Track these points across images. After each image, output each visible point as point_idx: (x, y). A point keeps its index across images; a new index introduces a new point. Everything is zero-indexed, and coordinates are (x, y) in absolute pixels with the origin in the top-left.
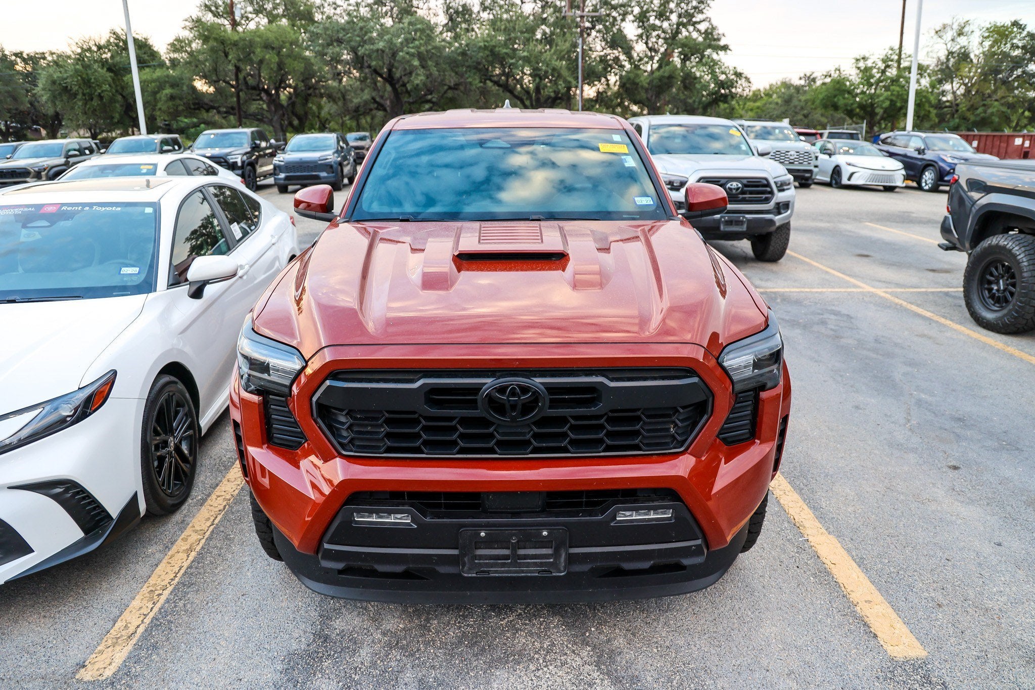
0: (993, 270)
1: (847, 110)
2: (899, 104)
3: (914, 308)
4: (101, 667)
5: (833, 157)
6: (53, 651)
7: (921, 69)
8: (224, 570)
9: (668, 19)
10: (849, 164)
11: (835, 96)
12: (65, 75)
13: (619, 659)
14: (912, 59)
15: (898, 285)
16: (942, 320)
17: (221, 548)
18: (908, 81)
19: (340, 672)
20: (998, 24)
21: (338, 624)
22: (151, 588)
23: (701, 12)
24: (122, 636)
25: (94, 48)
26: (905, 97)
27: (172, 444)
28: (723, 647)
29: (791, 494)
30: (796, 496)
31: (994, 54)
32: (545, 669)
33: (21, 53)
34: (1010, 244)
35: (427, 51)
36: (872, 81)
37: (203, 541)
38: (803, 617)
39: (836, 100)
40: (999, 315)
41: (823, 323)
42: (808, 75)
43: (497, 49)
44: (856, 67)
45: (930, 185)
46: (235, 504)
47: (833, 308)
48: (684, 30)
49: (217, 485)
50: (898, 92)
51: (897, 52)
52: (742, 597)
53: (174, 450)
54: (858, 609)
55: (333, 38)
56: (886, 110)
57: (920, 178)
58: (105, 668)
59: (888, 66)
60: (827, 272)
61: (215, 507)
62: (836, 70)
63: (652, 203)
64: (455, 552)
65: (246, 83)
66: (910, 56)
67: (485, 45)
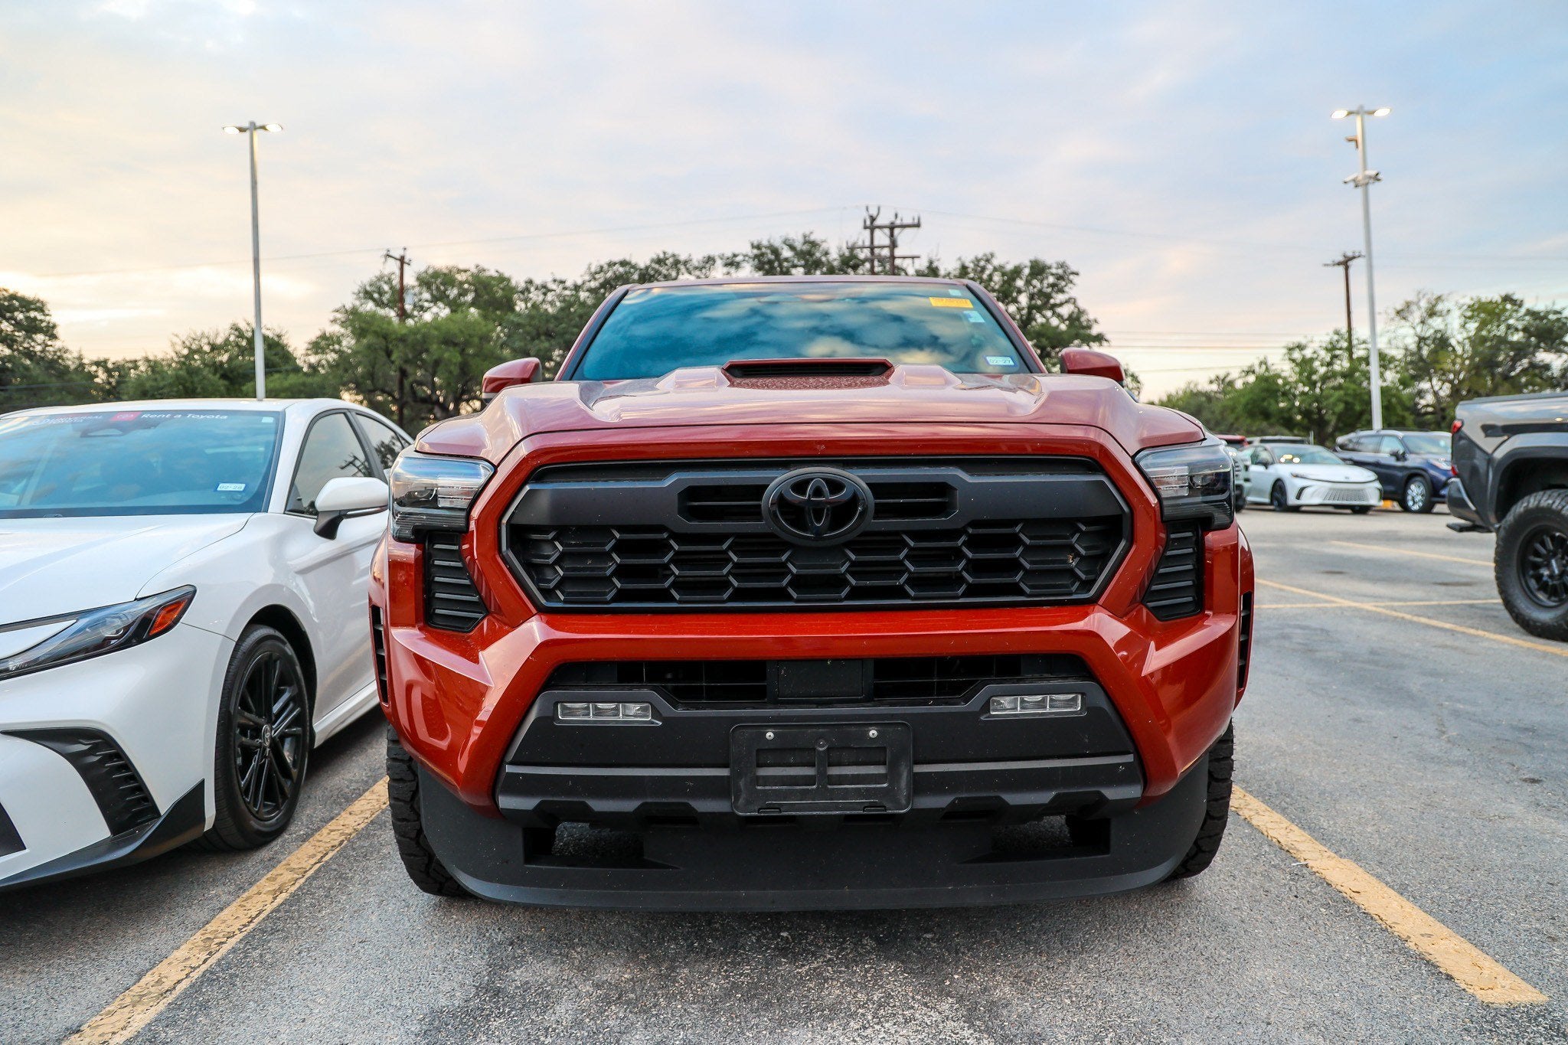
0: (1538, 546)
1: (1283, 418)
2: (1358, 408)
3: (1423, 620)
4: (107, 1031)
5: (1272, 469)
6: (29, 1014)
7: (1385, 361)
8: (333, 913)
9: (1015, 301)
10: (1297, 476)
11: (1264, 399)
12: (161, 384)
13: (1005, 1012)
14: (1369, 346)
15: (1393, 599)
16: (1472, 631)
17: (330, 889)
18: (1367, 376)
19: (519, 1034)
20: (1484, 300)
21: (519, 975)
22: (208, 936)
23: (1061, 291)
24: (150, 993)
25: (207, 348)
26: (1366, 397)
27: (267, 736)
28: (1184, 996)
29: (1267, 813)
30: (1277, 816)
31: (1484, 340)
32: (877, 1027)
33: (106, 361)
34: (1557, 502)
36: (1314, 377)
37: (302, 881)
38: (1317, 956)
39: (1265, 404)
40: (1559, 612)
41: (1285, 637)
42: (1222, 377)
44: (1290, 359)
45: (1421, 504)
46: (359, 839)
47: (1298, 623)
48: (1038, 316)
49: (332, 818)
50: (1354, 390)
51: (1346, 336)
52: (1207, 934)
53: (270, 747)
54: (1411, 945)
55: (541, 331)
56: (1340, 417)
57: (1404, 494)
58: (114, 1033)
59: (1335, 357)
60: (1281, 590)
61: (326, 842)
62: (1261, 363)
63: (1012, 363)
64: (724, 772)
65: (414, 392)
66: (1364, 342)
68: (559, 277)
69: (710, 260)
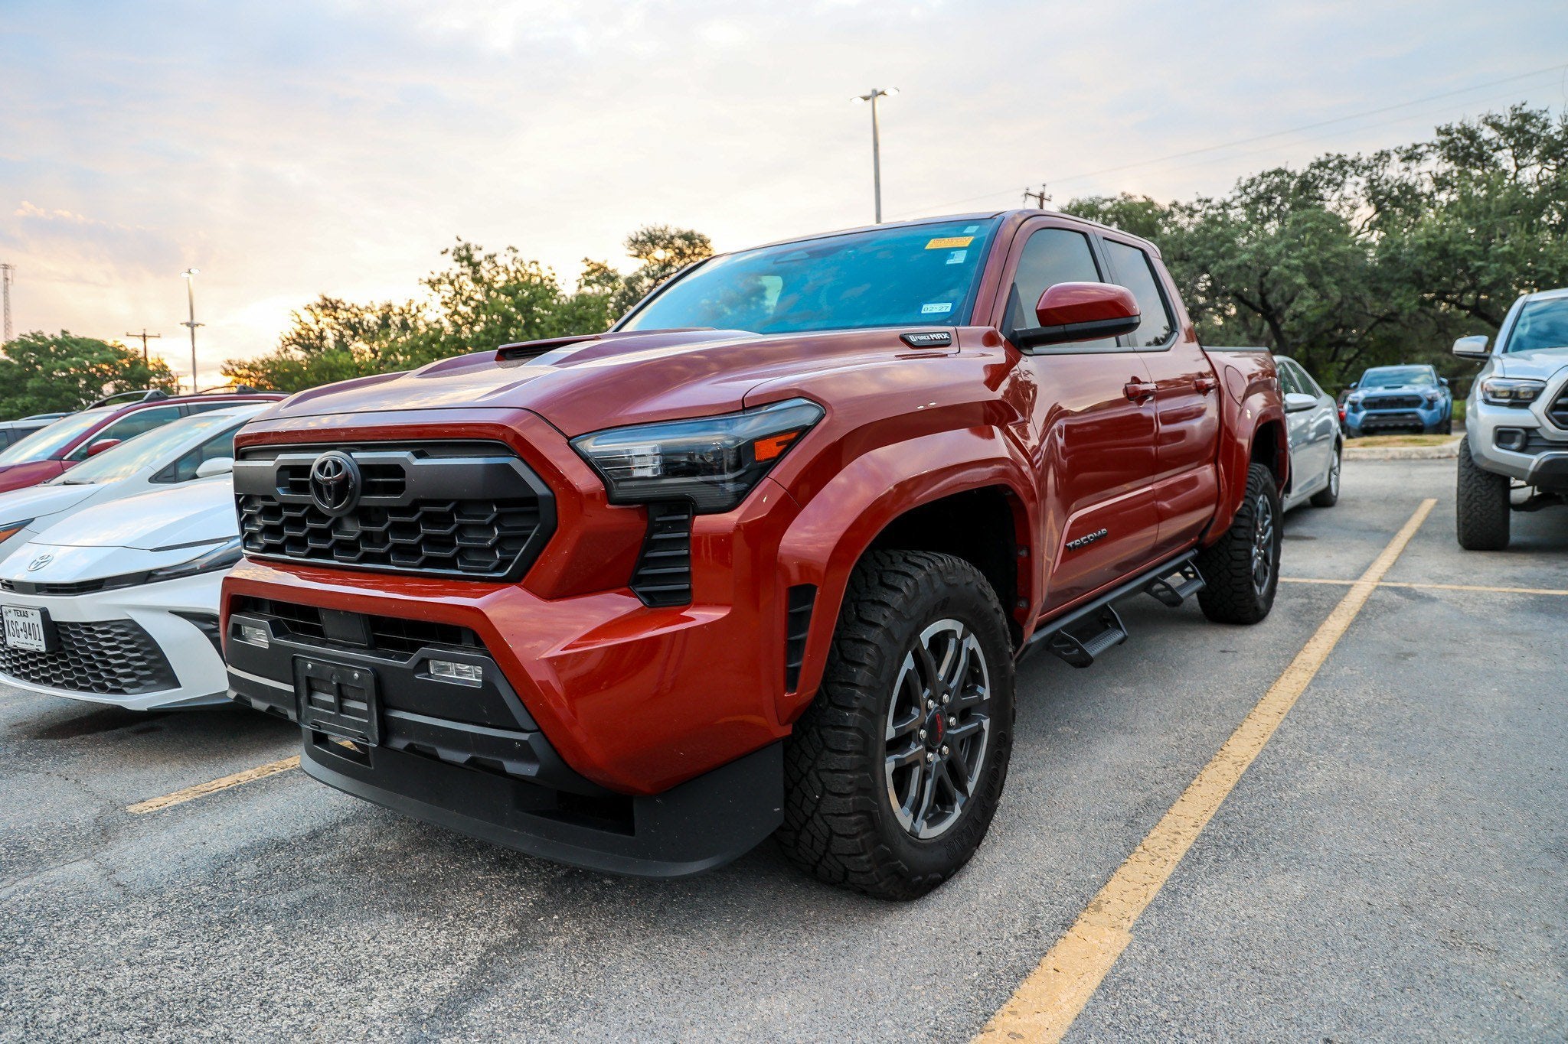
35: (1322, 261)
43: (1452, 247)
63: (949, 310)
67: (1429, 244)
68: (1204, 197)
69: (1383, 156)
